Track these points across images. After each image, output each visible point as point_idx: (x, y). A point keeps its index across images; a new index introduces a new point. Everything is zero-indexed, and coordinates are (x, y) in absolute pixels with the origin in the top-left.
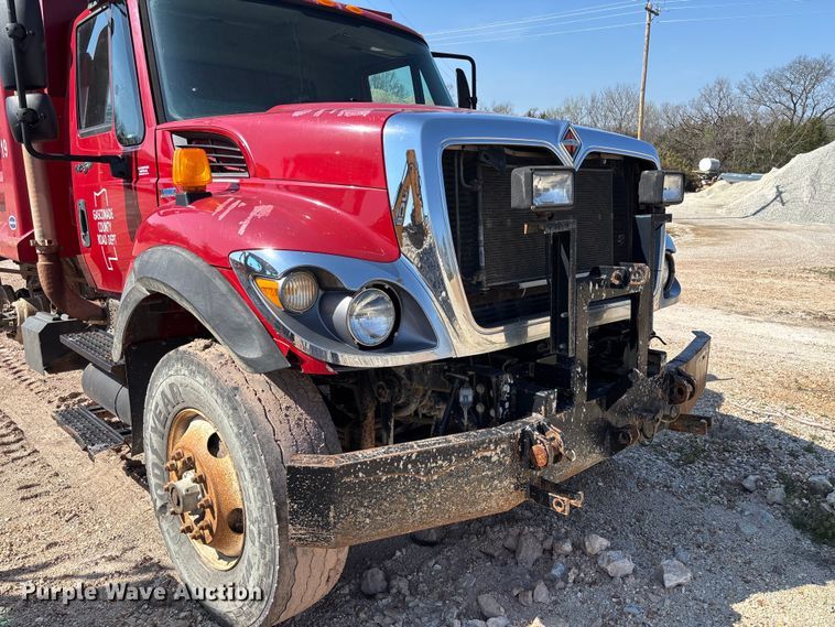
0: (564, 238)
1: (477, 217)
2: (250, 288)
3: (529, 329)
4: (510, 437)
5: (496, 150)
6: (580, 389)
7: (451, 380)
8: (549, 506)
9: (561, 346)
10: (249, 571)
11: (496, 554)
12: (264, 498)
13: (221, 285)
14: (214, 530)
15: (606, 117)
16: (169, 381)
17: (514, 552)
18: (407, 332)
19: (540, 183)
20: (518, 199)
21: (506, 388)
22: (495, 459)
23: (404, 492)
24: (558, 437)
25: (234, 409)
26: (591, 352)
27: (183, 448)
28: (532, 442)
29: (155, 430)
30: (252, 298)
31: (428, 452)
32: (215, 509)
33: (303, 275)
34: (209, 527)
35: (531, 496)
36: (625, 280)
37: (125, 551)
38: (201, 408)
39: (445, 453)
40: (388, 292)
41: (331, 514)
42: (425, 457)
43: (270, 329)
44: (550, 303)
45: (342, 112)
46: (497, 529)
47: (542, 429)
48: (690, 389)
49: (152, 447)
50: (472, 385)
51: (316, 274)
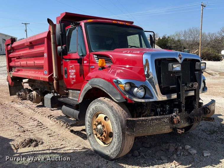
0: (179, 77)
1: (161, 72)
2: (118, 86)
3: (172, 96)
4: (169, 117)
5: (165, 59)
6: (183, 109)
7: (155, 106)
8: (177, 132)
9: (179, 99)
10: (114, 145)
11: (164, 150)
12: (119, 128)
13: (111, 86)
14: (106, 136)
15: (189, 37)
16: (95, 106)
17: (168, 150)
18: (147, 95)
19: (174, 66)
20: (170, 69)
21: (168, 108)
22: (166, 121)
23: (148, 126)
24: (179, 118)
25: (112, 110)
26: (185, 102)
27: (98, 120)
28: (174, 118)
29: (89, 117)
30: (118, 88)
31: (153, 119)
32: (106, 132)
33: (128, 84)
34: (104, 136)
35: (173, 130)
36: (192, 86)
37: (79, 146)
38: (103, 111)
39: (156, 119)
40: (144, 87)
41: (135, 129)
42: (152, 119)
43: (121, 94)
44: (177, 90)
45: (134, 52)
46: (164, 144)
47: (175, 116)
48: (209, 111)
49: (88, 121)
50: (160, 108)
51: (130, 84)
